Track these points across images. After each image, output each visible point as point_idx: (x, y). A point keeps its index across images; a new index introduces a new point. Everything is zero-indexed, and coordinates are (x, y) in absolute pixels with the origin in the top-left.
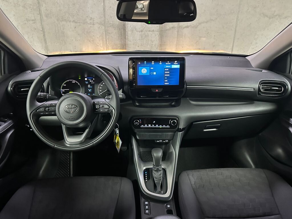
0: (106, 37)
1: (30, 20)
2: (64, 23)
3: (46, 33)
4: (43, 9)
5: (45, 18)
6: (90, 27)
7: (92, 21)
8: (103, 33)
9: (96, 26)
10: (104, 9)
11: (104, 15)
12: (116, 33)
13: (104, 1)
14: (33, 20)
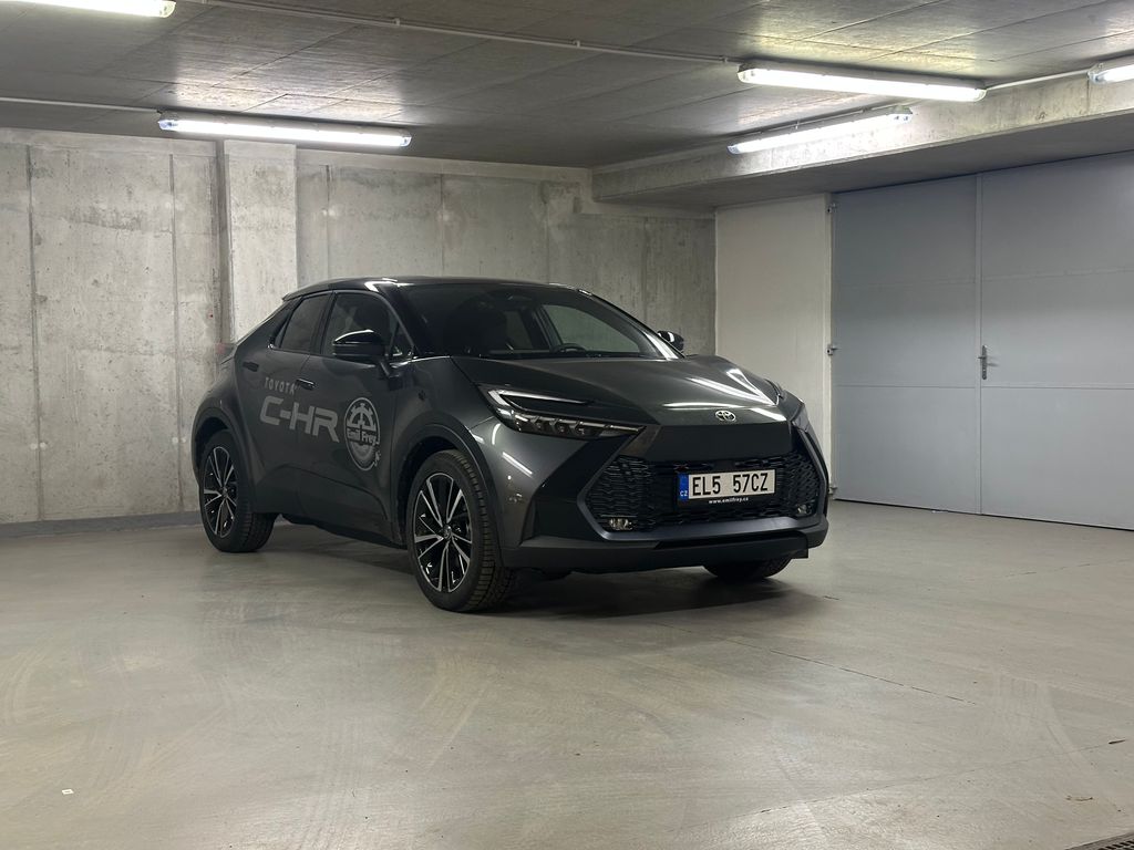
0: (178, 380)
1: (6, 348)
2: (84, 352)
3: (41, 376)
4: (41, 324)
5: (42, 342)
6: (145, 360)
7: (148, 348)
8: (171, 372)
9: (157, 358)
10: (175, 323)
11: (176, 336)
12: (200, 371)
13: (176, 308)
14: (13, 348)
